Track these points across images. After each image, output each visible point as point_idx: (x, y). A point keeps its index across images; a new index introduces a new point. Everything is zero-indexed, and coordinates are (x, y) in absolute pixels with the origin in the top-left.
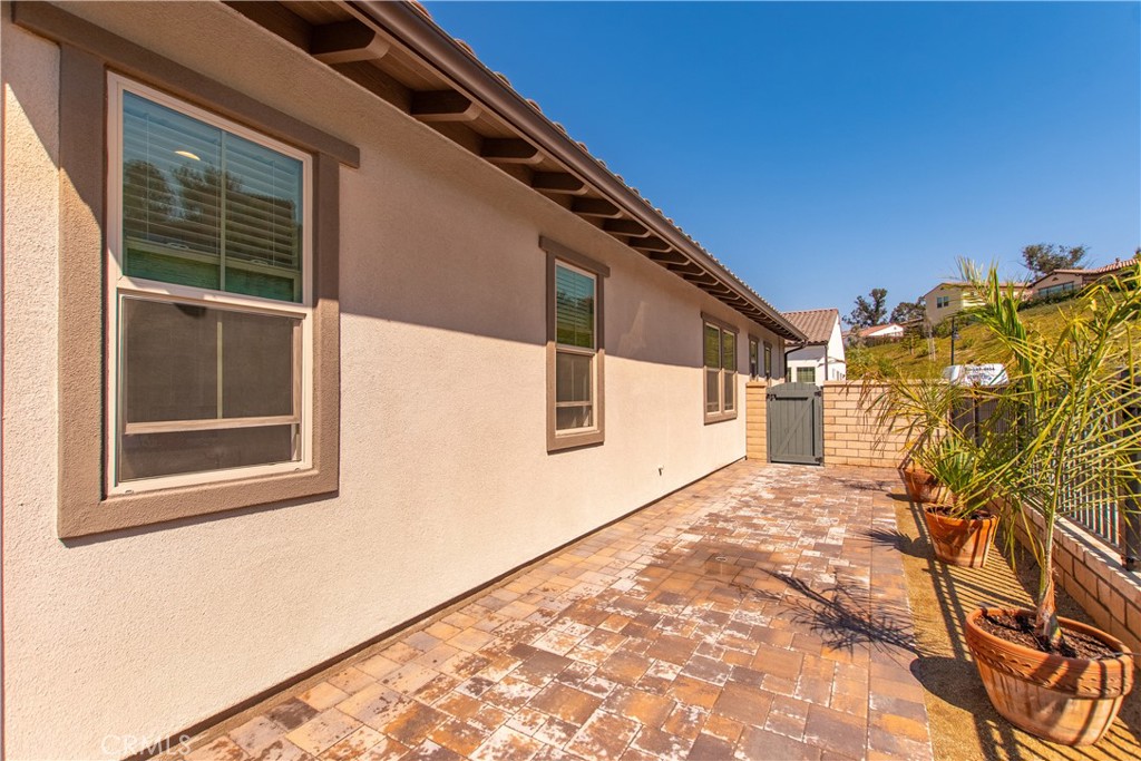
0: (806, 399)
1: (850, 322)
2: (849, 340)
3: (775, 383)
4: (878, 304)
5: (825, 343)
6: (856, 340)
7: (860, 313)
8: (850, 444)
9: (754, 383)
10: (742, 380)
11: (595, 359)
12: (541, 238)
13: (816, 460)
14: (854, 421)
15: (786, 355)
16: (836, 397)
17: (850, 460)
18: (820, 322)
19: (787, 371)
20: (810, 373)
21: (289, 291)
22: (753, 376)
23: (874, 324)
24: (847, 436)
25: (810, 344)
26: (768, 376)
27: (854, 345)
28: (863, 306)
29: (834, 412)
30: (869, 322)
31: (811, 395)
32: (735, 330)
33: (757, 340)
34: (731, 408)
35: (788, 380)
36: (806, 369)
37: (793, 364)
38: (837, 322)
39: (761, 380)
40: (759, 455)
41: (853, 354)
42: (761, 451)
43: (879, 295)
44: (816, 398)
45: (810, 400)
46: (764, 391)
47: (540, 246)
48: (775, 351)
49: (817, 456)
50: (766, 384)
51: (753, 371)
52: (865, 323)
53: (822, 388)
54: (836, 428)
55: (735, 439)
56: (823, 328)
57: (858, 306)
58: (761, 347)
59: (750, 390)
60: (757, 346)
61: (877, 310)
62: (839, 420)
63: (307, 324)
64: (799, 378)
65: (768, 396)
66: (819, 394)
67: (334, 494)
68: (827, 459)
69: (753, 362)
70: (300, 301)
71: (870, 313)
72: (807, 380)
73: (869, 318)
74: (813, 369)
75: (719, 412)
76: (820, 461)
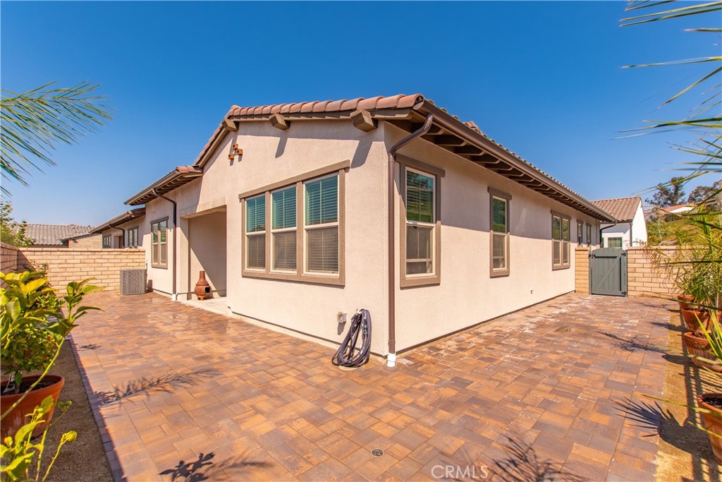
0: (616, 257)
1: (652, 203)
2: (651, 217)
3: (593, 248)
4: (677, 189)
5: (630, 221)
6: (656, 216)
7: (661, 196)
8: (646, 284)
9: (580, 248)
10: (573, 246)
11: (506, 237)
12: (488, 188)
13: (622, 293)
14: (649, 270)
15: (601, 231)
16: (636, 256)
17: (645, 293)
18: (626, 206)
19: (601, 240)
20: (618, 242)
21: (430, 221)
22: (580, 244)
23: (673, 204)
24: (644, 280)
25: (619, 222)
26: (589, 244)
27: (654, 220)
28: (664, 191)
29: (635, 265)
30: (669, 202)
31: (619, 255)
32: (569, 218)
33: (582, 223)
34: (566, 262)
35: (602, 246)
36: (615, 239)
37: (606, 236)
38: (640, 205)
39: (585, 246)
40: (583, 290)
41: (654, 227)
42: (586, 288)
43: (677, 183)
44: (622, 257)
45: (618, 258)
46: (587, 252)
47: (488, 191)
48: (593, 229)
49: (623, 291)
50: (589, 249)
51: (580, 241)
52: (665, 203)
53: (627, 251)
54: (636, 275)
55: (568, 280)
56: (628, 210)
57: (658, 191)
58: (584, 226)
59: (577, 252)
60: (582, 227)
61: (676, 193)
62: (637, 270)
63: (434, 229)
64: (610, 245)
65: (590, 256)
66: (624, 254)
67: (438, 284)
68: (629, 293)
69: (580, 236)
70: (432, 223)
71: (670, 195)
72: (616, 246)
73: (669, 199)
74: (620, 239)
75: (560, 264)
76: (625, 294)
